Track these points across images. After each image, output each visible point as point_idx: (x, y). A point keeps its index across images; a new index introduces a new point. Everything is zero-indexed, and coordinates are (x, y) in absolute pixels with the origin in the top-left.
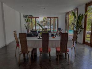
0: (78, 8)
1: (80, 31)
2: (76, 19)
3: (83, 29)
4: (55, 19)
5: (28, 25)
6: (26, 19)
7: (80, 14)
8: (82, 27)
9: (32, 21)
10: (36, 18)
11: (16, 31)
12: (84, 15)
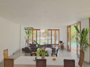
0: (80, 22)
1: (86, 48)
2: (79, 34)
3: (89, 45)
4: (56, 31)
5: (28, 37)
6: (27, 31)
7: (84, 29)
8: (87, 43)
9: (33, 34)
10: (37, 30)
11: (7, 50)
12: (89, 30)
